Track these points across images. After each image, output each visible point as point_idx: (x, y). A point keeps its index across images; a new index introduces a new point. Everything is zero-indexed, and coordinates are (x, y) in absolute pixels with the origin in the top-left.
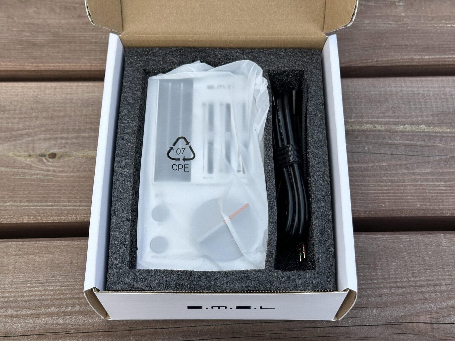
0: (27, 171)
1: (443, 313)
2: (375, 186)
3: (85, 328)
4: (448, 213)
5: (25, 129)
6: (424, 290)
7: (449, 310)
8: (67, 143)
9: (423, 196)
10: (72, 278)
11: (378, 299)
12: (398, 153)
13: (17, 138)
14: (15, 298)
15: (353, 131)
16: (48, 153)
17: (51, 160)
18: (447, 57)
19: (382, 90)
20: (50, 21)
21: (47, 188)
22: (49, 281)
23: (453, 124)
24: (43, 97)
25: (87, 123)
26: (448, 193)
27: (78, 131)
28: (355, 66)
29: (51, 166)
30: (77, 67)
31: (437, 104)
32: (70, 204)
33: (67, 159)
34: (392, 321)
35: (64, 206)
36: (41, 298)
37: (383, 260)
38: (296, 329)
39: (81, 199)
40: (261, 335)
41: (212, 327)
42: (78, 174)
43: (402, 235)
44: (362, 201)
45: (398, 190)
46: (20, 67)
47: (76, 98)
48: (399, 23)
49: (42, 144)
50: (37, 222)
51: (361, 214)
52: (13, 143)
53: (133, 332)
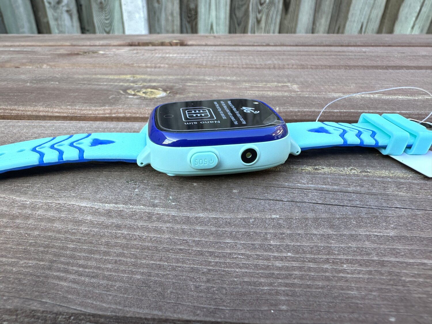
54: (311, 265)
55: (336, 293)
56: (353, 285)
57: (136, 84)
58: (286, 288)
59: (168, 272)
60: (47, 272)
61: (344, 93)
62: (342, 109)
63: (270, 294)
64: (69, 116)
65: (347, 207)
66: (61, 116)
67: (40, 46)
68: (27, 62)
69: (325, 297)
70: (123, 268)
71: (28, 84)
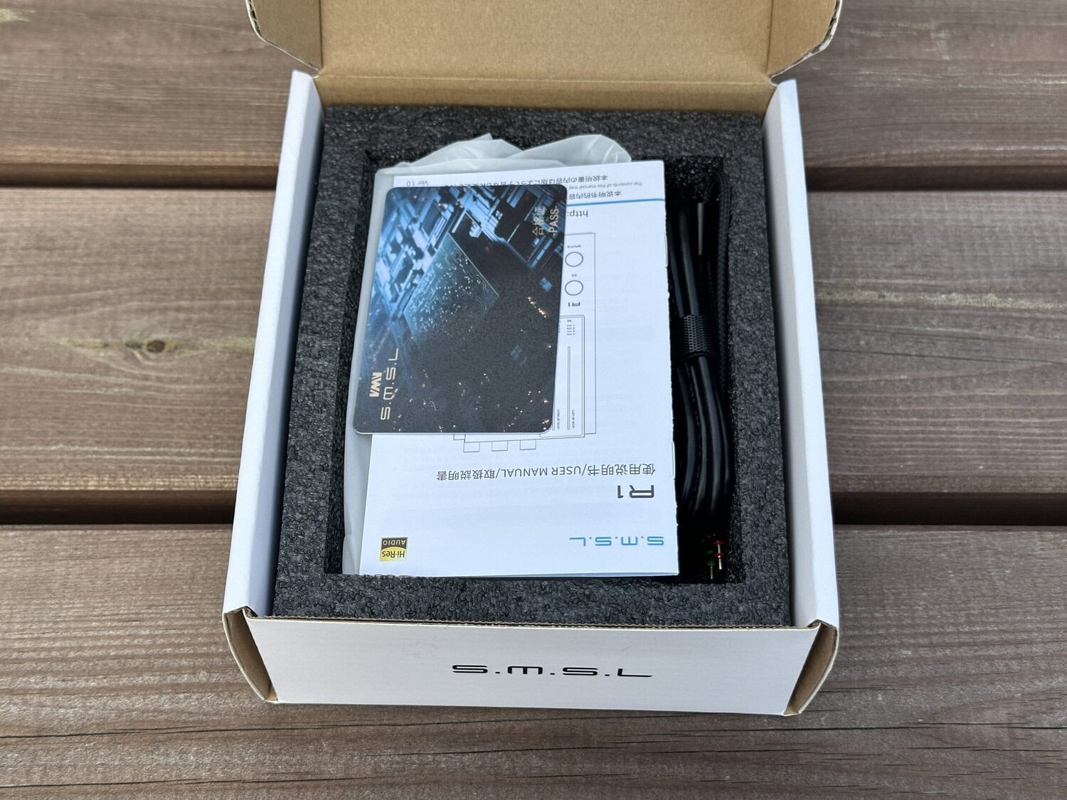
0: (98, 378)
1: (1036, 704)
2: (882, 423)
3: (219, 722)
4: (1048, 487)
5: (98, 289)
6: (992, 652)
7: (1051, 699)
8: (189, 320)
9: (992, 447)
10: (193, 610)
11: (888, 671)
12: (934, 354)
13: (78, 308)
14: (62, 652)
15: (832, 305)
16: (146, 341)
17: (152, 355)
18: (1045, 148)
19: (899, 217)
20: (157, 62)
21: (142, 415)
22: (141, 616)
23: (1058, 293)
24: (138, 220)
25: (235, 278)
26: (1049, 441)
27: (215, 295)
28: (838, 165)
29: (153, 368)
30: (217, 160)
31: (1024, 250)
32: (193, 451)
33: (188, 353)
34: (920, 720)
35: (179, 454)
36: (121, 653)
37: (900, 586)
38: (700, 734)
39: (218, 441)
40: (619, 745)
41: (509, 724)
42: (213, 386)
43: (943, 532)
44: (851, 457)
45: (934, 433)
46: (90, 157)
47: (211, 224)
48: (938, 75)
49: (134, 322)
50: (118, 489)
51: (848, 485)
52: (70, 317)
53: (329, 732)
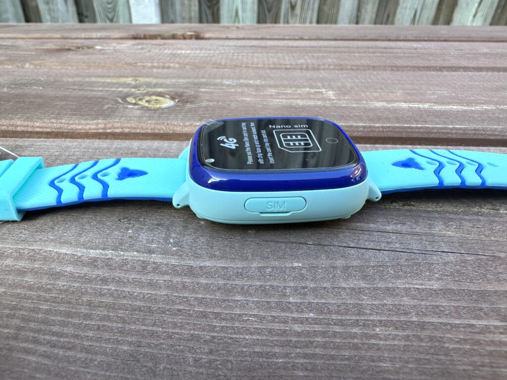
54: (337, 329)
55: (364, 364)
56: (386, 355)
57: (139, 90)
58: (305, 361)
59: (162, 341)
60: (12, 343)
61: (388, 102)
62: (385, 124)
63: (285, 368)
64: (53, 132)
65: (384, 252)
66: (43, 132)
67: (22, 39)
68: (6, 60)
69: (351, 372)
70: (106, 335)
71: (5, 90)
